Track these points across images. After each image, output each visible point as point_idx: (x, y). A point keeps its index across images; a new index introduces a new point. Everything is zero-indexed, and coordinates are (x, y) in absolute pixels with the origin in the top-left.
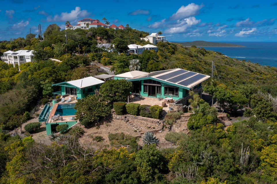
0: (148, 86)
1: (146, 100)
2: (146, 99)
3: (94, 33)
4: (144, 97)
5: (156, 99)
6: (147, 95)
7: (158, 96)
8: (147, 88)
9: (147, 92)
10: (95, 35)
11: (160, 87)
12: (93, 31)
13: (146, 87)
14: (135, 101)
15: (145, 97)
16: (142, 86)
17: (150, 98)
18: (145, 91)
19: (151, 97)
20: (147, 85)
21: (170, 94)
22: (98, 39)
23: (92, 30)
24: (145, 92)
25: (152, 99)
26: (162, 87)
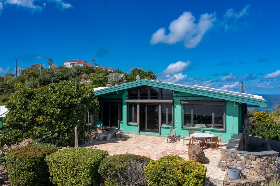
0: (138, 106)
1: (132, 142)
2: (133, 138)
3: (78, 71)
4: (127, 134)
5: (159, 138)
6: (137, 129)
7: (165, 131)
8: (136, 112)
9: (136, 121)
10: (79, 73)
11: (171, 106)
12: (78, 69)
13: (133, 108)
14: (98, 144)
15: (130, 135)
16: (125, 108)
17: (144, 136)
18: (130, 119)
19: (146, 135)
20: (136, 104)
21: (197, 125)
22: (82, 78)
23: (76, 68)
24: (131, 121)
25: (149, 137)
26: (174, 107)
